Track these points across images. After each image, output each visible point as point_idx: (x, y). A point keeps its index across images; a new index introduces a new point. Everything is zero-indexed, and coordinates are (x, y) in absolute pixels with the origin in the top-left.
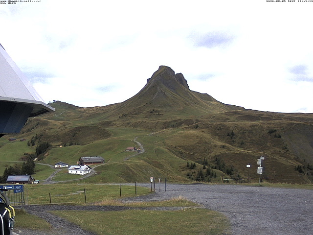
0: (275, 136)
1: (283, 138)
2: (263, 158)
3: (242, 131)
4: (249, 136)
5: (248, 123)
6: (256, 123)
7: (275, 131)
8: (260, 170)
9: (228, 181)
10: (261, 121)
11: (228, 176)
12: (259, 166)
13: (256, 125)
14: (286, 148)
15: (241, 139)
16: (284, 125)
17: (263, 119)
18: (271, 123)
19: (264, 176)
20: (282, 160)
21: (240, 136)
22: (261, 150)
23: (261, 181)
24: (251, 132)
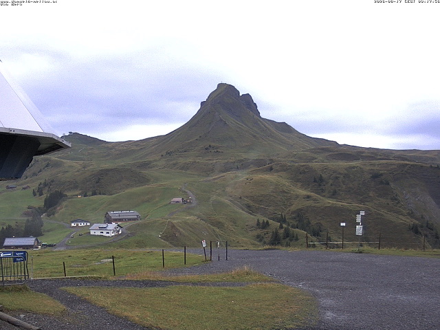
0: (381, 183)
1: (392, 185)
2: (363, 213)
3: (334, 175)
4: (343, 182)
5: (343, 164)
6: (353, 163)
7: (381, 175)
8: (359, 230)
9: (314, 246)
10: (360, 161)
11: (314, 238)
12: (358, 224)
13: (354, 167)
14: (396, 199)
15: (333, 187)
16: (394, 167)
17: (364, 158)
18: (374, 165)
19: (365, 238)
20: (391, 217)
21: (331, 181)
22: (362, 202)
23: (361, 245)
24: (346, 176)
